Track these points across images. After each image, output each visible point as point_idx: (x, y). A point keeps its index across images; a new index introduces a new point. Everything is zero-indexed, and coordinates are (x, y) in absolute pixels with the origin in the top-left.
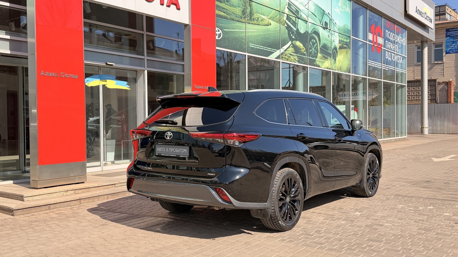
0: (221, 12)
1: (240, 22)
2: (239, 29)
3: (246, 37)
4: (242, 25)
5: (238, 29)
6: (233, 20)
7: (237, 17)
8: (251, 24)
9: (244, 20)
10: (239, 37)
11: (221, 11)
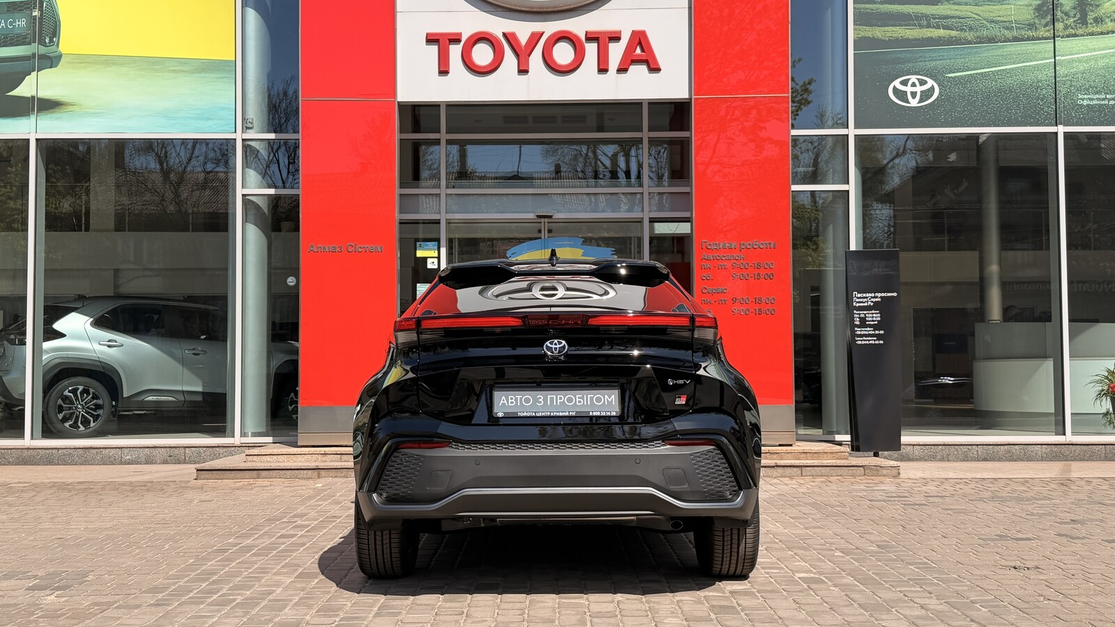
0: (934, 30)
1: (1028, 39)
2: (1023, 62)
3: (1057, 79)
4: (1036, 47)
5: (1014, 63)
6: (991, 40)
7: (1007, 28)
8: (1081, 36)
9: (1049, 31)
10: (1024, 83)
11: (934, 27)
